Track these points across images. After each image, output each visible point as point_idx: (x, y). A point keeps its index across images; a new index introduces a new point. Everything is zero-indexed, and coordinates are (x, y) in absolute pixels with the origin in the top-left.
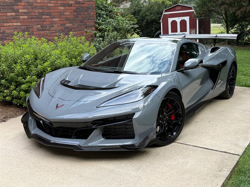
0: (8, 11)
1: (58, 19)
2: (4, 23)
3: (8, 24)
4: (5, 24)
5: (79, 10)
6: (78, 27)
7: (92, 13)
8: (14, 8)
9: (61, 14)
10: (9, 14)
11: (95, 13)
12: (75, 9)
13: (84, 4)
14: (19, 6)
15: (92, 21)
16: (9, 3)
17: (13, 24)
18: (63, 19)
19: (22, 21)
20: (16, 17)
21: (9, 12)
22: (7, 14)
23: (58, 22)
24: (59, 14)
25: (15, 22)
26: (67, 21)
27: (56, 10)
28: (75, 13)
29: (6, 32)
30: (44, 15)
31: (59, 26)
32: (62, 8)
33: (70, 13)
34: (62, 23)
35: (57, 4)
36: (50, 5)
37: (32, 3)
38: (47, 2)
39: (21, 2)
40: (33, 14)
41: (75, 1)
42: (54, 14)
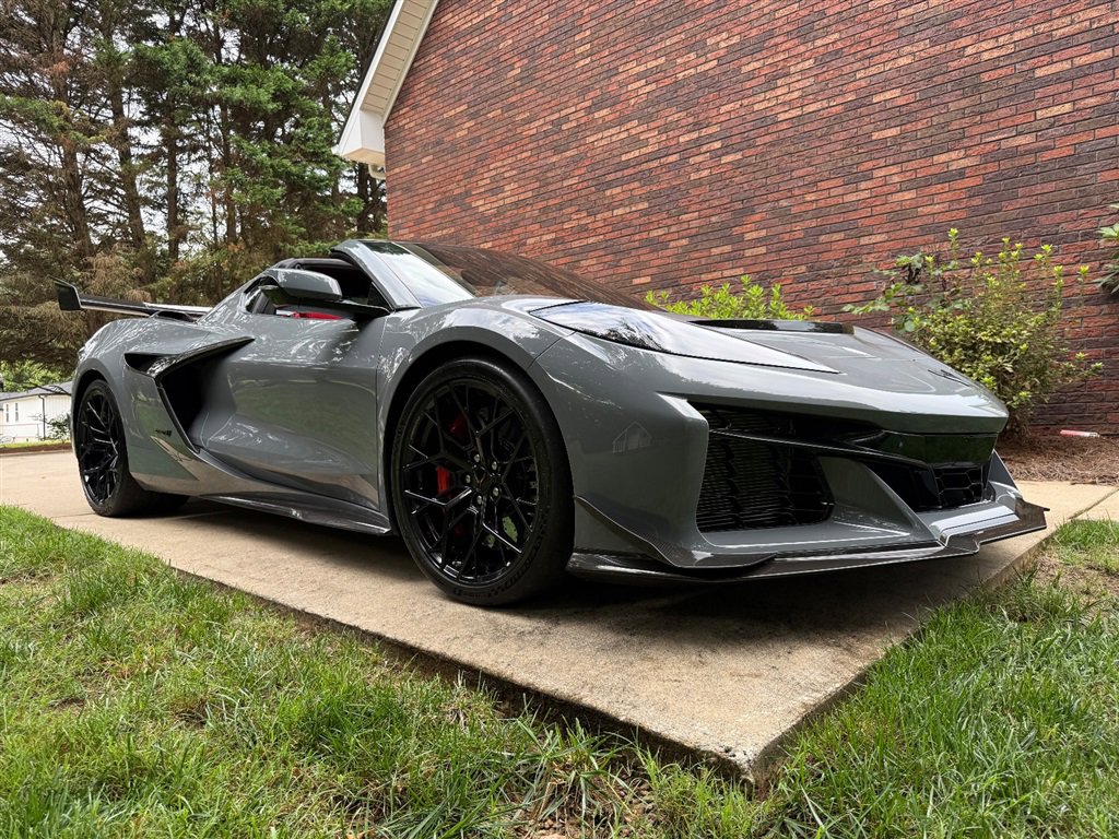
0: (714, 244)
1: (879, 238)
5: (1006, 184)
6: (991, 250)
9: (900, 215)
10: (715, 251)
12: (980, 183)
13: (1047, 149)
15: (1097, 213)
18: (905, 233)
20: (732, 254)
24: (891, 219)
28: (977, 201)
31: (888, 257)
32: (912, 194)
33: (947, 204)
37: (788, 208)
38: (840, 191)
39: (753, 212)
40: (787, 237)
41: (985, 155)
42: (867, 222)
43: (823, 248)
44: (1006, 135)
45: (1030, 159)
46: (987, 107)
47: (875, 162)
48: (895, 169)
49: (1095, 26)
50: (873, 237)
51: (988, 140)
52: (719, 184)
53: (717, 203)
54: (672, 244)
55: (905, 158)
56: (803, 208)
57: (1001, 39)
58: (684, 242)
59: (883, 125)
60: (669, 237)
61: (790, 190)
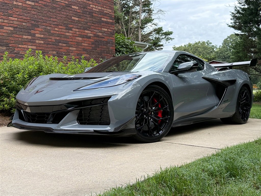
0: (24, 34)
1: (74, 49)
2: (19, 44)
3: (23, 46)
4: (20, 46)
5: (98, 43)
6: (96, 59)
7: (111, 48)
8: (30, 31)
9: (78, 44)
10: (24, 37)
11: (114, 48)
12: (93, 41)
13: (104, 38)
14: (36, 31)
15: (110, 55)
16: (26, 27)
17: (28, 46)
18: (80, 49)
19: (38, 45)
20: (32, 40)
21: (26, 35)
22: (23, 37)
23: (75, 52)
24: (77, 44)
25: (31, 45)
26: (84, 52)
27: (74, 40)
28: (93, 46)
29: (20, 53)
30: (61, 42)
32: (80, 39)
33: (88, 44)
34: (79, 53)
35: (75, 35)
36: (67, 34)
37: (50, 30)
38: (65, 31)
39: (38, 27)
40: (50, 40)
41: (94, 34)
42: (71, 43)
43: (60, 47)
44: (97, 31)
45: (101, 39)
46: (94, 23)
47: (73, 26)
48: (77, 30)
49: (110, 14)
50: (73, 48)
51: (95, 31)
52: (26, 11)
53: (25, 18)
54: (5, 27)
55: (79, 28)
56: (54, 32)
57: (96, 7)
58: (11, 28)
59: (74, 15)
60: (4, 24)
61: (51, 24)
